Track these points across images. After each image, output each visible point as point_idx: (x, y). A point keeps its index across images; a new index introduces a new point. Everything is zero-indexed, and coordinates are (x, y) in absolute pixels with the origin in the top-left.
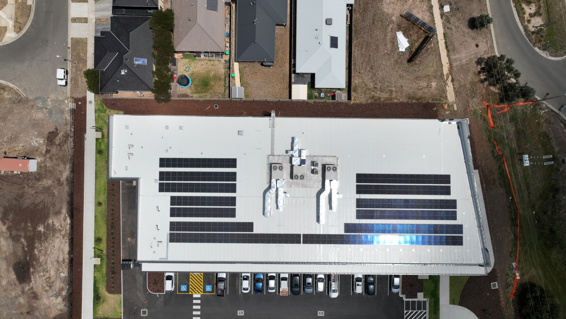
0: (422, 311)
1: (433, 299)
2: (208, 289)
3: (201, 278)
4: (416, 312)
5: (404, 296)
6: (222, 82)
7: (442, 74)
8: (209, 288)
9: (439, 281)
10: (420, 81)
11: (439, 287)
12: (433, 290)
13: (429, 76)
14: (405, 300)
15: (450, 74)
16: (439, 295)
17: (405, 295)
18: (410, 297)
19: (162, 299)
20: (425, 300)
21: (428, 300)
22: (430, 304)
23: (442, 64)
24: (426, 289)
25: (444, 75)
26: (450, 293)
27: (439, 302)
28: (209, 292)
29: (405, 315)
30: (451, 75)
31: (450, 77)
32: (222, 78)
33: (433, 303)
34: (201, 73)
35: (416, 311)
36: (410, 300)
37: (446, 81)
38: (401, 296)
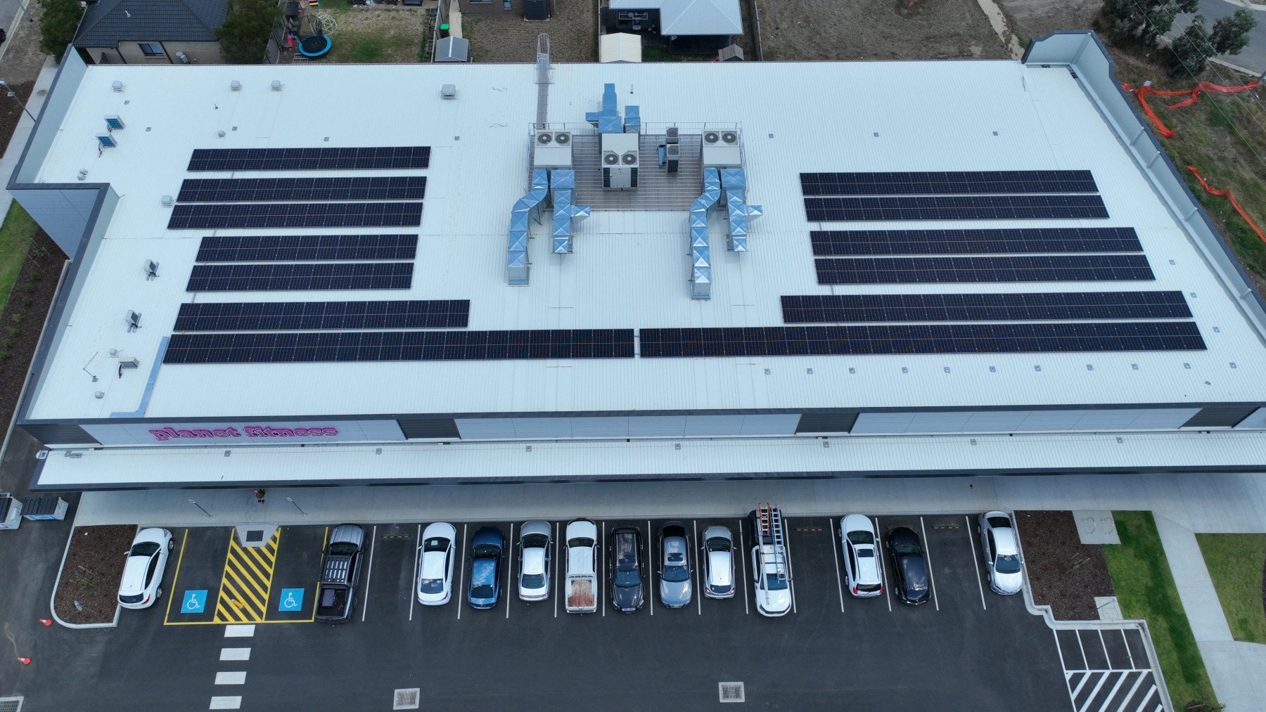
0: (1134, 670)
1: (1160, 619)
2: (289, 603)
3: (269, 563)
4: (1113, 678)
5: (1046, 611)
6: (413, 49)
7: (993, 34)
8: (291, 600)
9: (1163, 553)
10: (937, 44)
11: (1170, 573)
12: (1150, 584)
13: (959, 35)
14: (1056, 625)
15: (1012, 32)
16: (1180, 606)
17: (1048, 607)
18: (1071, 613)
19: (96, 651)
20: (1131, 625)
21: (1141, 625)
22: (1157, 642)
23: (985, 15)
24: (1123, 583)
25: (996, 34)
26: (1219, 597)
27: (1189, 630)
28: (291, 615)
29: (1073, 690)
30: (1017, 35)
31: (1015, 39)
32: (416, 41)
33: (1169, 638)
34: (360, 33)
35: (1111, 670)
36: (1076, 626)
37: (1007, 44)
38: (1034, 609)
